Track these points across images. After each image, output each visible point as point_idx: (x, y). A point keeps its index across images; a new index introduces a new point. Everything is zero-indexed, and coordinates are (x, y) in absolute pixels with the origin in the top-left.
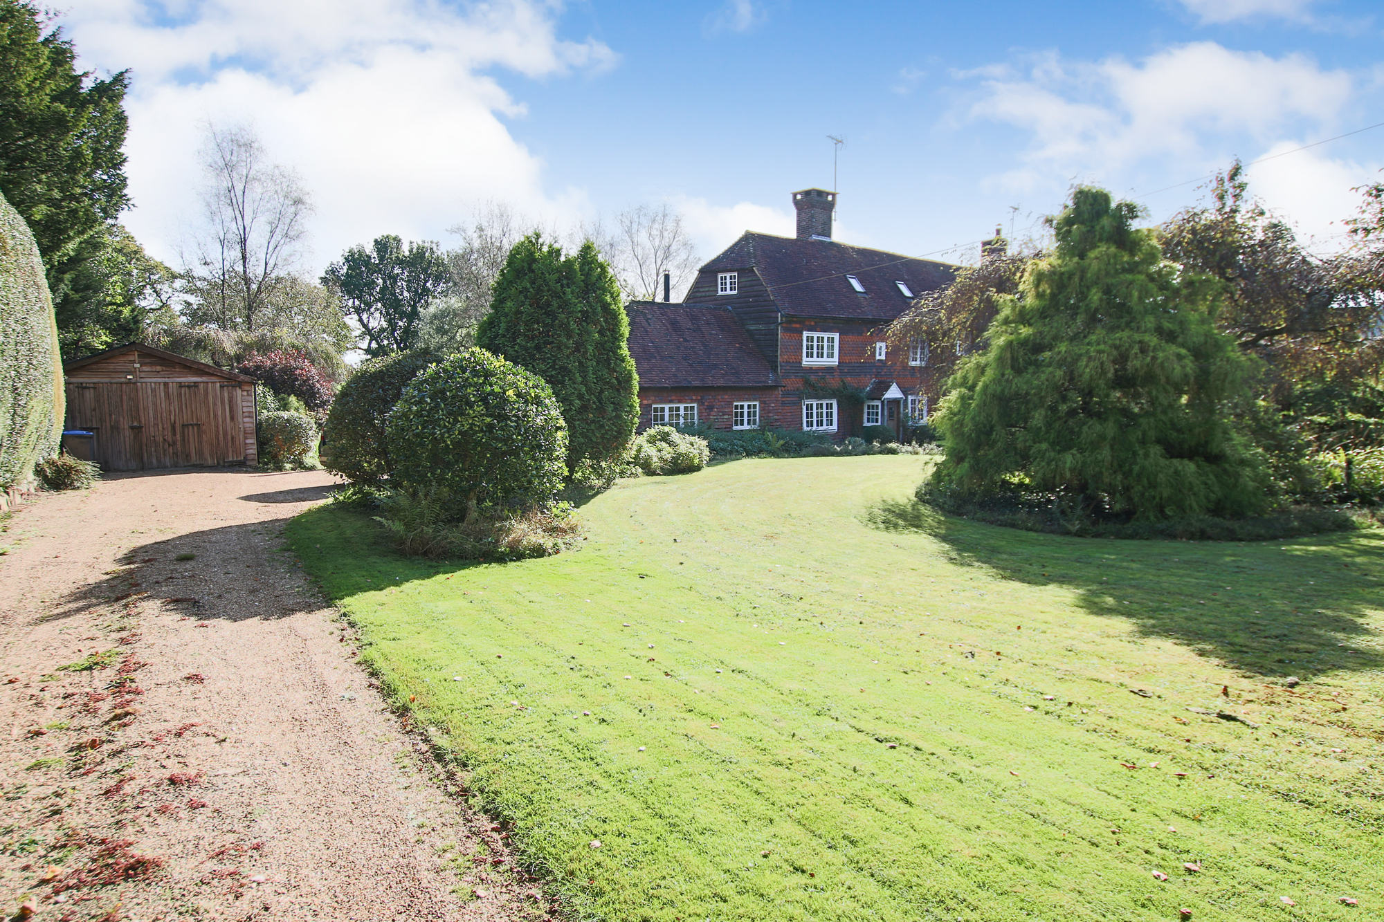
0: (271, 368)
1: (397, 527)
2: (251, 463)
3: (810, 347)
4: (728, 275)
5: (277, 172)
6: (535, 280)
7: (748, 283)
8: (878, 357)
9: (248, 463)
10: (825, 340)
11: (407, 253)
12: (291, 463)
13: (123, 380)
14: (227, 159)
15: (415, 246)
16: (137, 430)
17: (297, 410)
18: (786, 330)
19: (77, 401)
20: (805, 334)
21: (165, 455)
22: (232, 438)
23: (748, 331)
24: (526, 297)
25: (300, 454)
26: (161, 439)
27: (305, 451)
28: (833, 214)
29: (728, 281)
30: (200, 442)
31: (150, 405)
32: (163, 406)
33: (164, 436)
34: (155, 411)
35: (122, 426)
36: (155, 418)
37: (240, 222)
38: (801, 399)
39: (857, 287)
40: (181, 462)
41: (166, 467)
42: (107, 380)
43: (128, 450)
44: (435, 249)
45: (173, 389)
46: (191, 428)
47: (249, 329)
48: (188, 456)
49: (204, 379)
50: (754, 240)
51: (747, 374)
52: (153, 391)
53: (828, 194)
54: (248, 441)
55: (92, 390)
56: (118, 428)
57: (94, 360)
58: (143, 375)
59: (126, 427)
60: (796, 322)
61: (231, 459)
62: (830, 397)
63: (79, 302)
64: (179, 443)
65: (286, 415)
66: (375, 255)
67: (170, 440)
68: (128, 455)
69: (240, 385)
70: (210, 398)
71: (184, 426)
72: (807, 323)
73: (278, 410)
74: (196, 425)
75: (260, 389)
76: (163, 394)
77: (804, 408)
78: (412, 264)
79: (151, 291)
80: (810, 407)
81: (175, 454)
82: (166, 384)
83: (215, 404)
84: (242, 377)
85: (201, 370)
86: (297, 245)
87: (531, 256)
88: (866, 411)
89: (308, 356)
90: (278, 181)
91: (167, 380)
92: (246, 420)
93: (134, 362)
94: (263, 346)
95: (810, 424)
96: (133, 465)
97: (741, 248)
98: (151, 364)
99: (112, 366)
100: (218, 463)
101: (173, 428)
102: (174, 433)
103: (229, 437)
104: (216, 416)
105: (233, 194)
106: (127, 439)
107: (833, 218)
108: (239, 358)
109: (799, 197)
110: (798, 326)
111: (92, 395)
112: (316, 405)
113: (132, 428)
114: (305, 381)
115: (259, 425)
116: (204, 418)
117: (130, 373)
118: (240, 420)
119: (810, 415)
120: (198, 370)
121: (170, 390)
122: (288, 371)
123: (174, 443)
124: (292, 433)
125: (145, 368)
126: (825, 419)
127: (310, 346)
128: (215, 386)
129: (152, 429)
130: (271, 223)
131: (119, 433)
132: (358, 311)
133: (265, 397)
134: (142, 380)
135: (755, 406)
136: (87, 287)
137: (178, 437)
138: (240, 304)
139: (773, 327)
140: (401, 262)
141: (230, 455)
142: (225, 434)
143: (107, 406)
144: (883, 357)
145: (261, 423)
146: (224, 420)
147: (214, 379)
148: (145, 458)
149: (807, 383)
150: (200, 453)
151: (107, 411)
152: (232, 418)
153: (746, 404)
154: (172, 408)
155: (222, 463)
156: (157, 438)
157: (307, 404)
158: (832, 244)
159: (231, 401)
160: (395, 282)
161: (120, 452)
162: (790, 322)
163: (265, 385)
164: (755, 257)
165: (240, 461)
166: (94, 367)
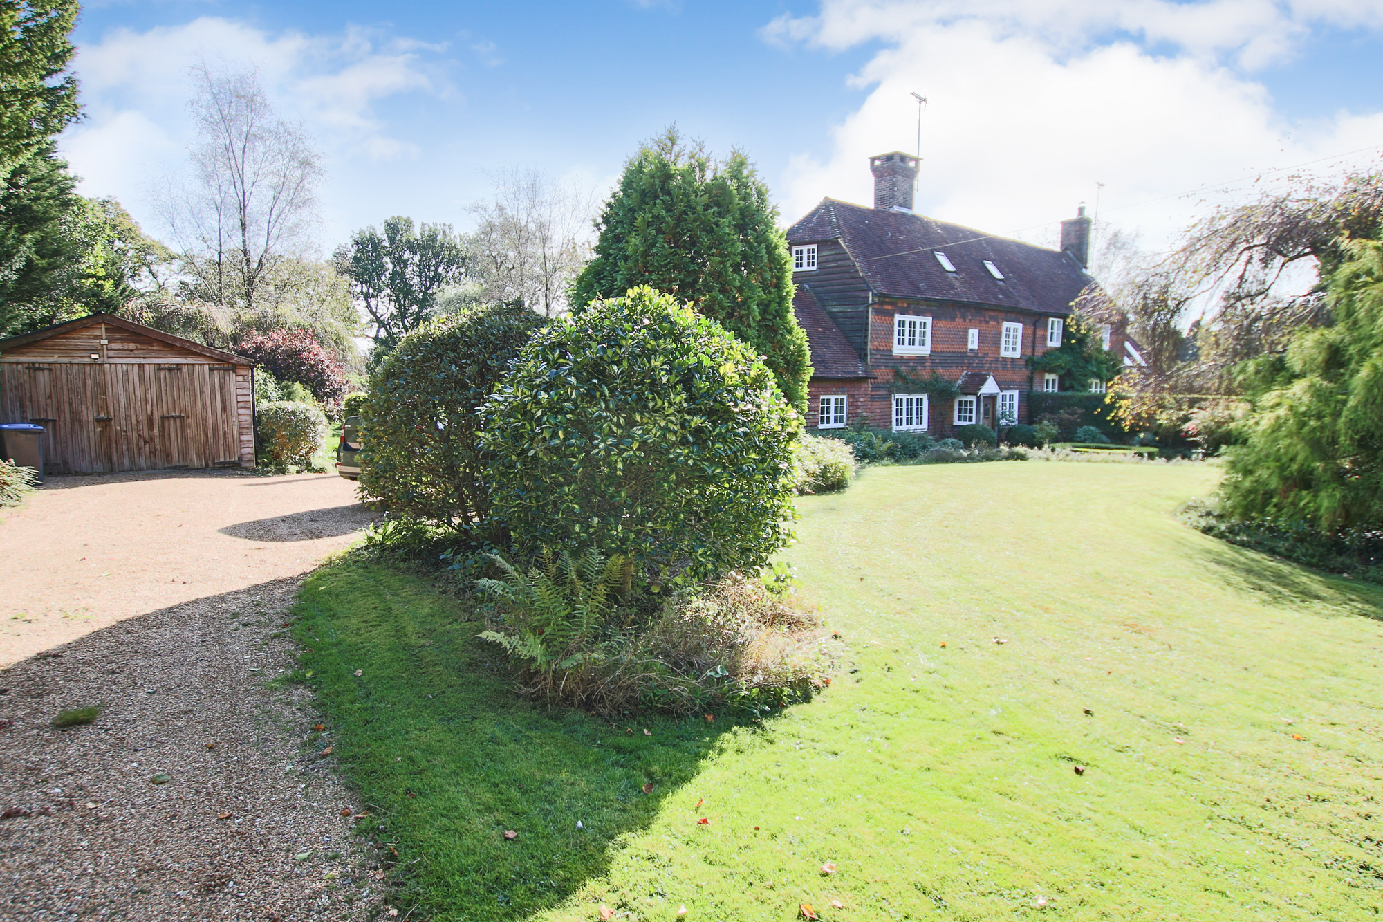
0: (273, 351)
1: (531, 648)
2: (247, 465)
3: (901, 333)
4: (805, 248)
5: (282, 130)
6: (672, 205)
7: (831, 258)
8: (970, 346)
9: (244, 465)
10: (918, 325)
11: (419, 237)
12: (296, 464)
13: (87, 360)
14: (225, 113)
15: (427, 228)
16: (105, 423)
17: (303, 399)
18: (877, 312)
19: (27, 386)
20: (898, 317)
21: (139, 454)
22: (224, 434)
23: (830, 313)
24: (659, 231)
25: (307, 453)
26: (135, 434)
27: (312, 449)
28: (915, 183)
29: (805, 255)
30: (184, 438)
31: (121, 391)
32: (138, 393)
33: (138, 431)
34: (128, 399)
35: (85, 418)
36: (127, 409)
37: (239, 184)
38: (891, 392)
39: (948, 266)
40: (160, 464)
41: (141, 469)
42: (66, 360)
43: (93, 447)
44: (447, 232)
45: (150, 372)
46: (172, 421)
47: (249, 306)
48: (169, 456)
49: (190, 360)
50: (834, 208)
51: (835, 362)
52: (125, 374)
53: (912, 159)
54: (243, 438)
55: (46, 373)
56: (80, 421)
57: (49, 334)
58: (111, 354)
59: (91, 419)
60: (888, 303)
61: (222, 460)
62: (922, 392)
63: (45, 270)
64: (157, 440)
65: (289, 406)
66: (385, 237)
67: (146, 435)
68: (93, 454)
69: (235, 367)
70: (197, 383)
71: (163, 418)
72: (900, 305)
73: (281, 399)
74: (180, 417)
75: (259, 374)
76: (137, 379)
77: (894, 403)
78: (423, 247)
79: (147, 273)
80: (899, 402)
81: (153, 453)
82: (141, 366)
83: (202, 392)
84: (237, 359)
85: (186, 349)
86: (304, 213)
87: (664, 174)
88: (956, 407)
89: (315, 337)
90: (283, 139)
91: (142, 361)
92: (241, 411)
93: (100, 337)
94: (263, 326)
95: (899, 422)
96: (99, 466)
97: (821, 217)
98: (123, 340)
99: (72, 342)
100: (207, 465)
101: (150, 420)
102: (151, 428)
103: (221, 433)
104: (203, 406)
105: (231, 155)
106: (92, 434)
107: (915, 187)
108: (235, 338)
109: (877, 163)
110: (889, 307)
111: (47, 379)
112: (326, 394)
113: (98, 420)
114: (312, 366)
115: (257, 420)
116: (189, 409)
117: (96, 351)
118: (234, 411)
119: (899, 412)
120: (182, 348)
121: (147, 374)
122: (293, 354)
123: (152, 439)
124: (298, 429)
125: (115, 346)
126: (914, 416)
127: (318, 326)
128: (202, 369)
129: (123, 422)
130: (274, 188)
131: (81, 426)
132: (366, 296)
133: (265, 384)
134: (111, 361)
135: (842, 400)
136: (57, 253)
137: (156, 432)
138: (239, 278)
139: (861, 308)
140: (411, 246)
141: (222, 454)
142: (215, 429)
143: (65, 392)
144: (975, 346)
145: (260, 416)
146: (214, 412)
147: (201, 360)
148: (115, 458)
149: (897, 373)
150: (184, 452)
151: (66, 399)
152: (224, 409)
153: (833, 398)
154: (149, 396)
155: (211, 465)
156: (130, 434)
157: (315, 393)
158: (913, 217)
159: (222, 388)
160: (406, 266)
161: (83, 451)
162: (881, 303)
163: (265, 370)
164: (839, 227)
165: (234, 462)
166: (50, 343)
